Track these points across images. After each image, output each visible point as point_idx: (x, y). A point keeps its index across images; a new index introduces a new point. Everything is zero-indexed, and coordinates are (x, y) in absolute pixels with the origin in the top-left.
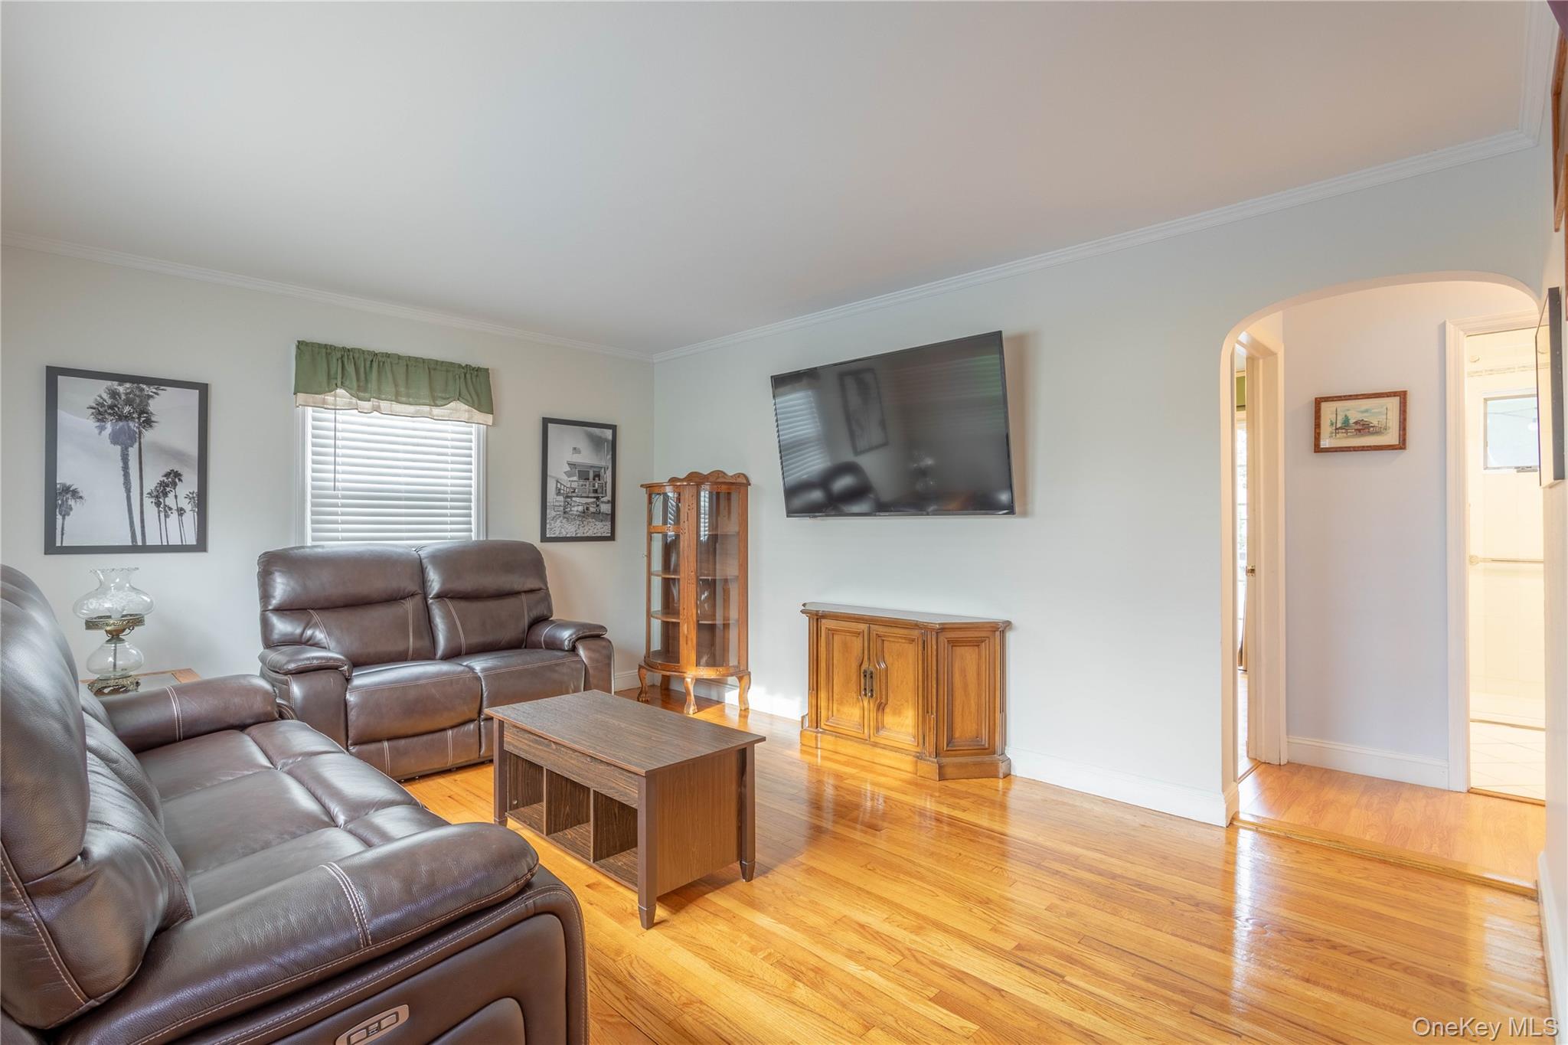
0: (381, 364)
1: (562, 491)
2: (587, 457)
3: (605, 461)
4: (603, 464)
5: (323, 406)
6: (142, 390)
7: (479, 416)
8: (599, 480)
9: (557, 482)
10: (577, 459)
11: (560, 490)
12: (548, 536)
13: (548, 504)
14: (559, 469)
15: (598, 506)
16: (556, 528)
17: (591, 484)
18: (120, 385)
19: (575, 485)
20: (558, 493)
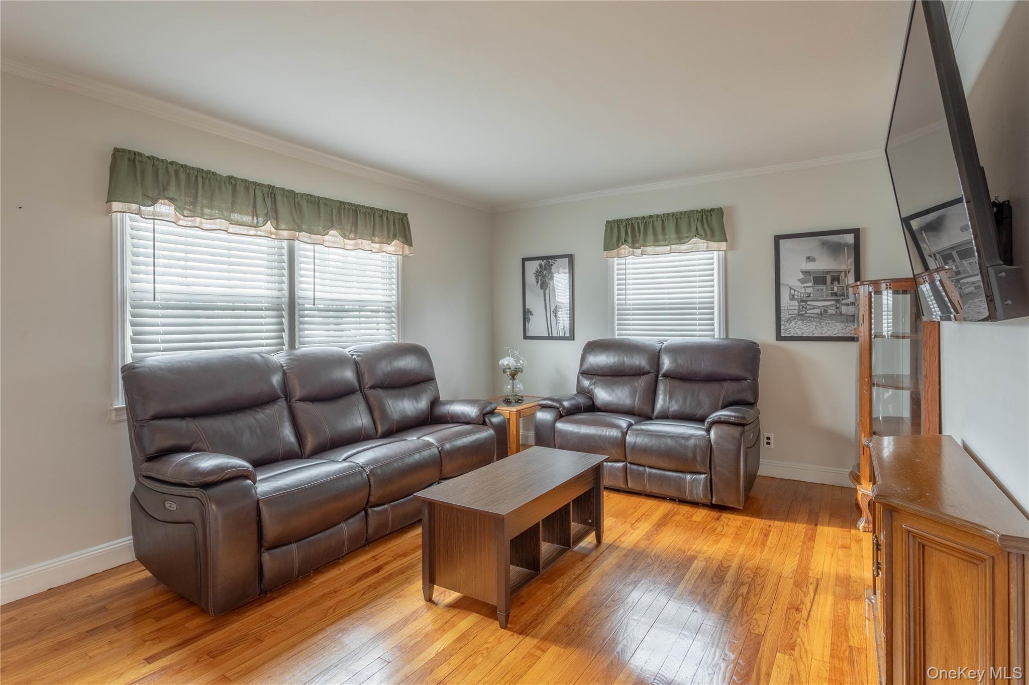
0: (648, 223)
1: (796, 297)
2: (824, 263)
3: (846, 263)
4: (843, 267)
5: (619, 256)
6: (549, 262)
7: (714, 245)
8: (839, 283)
9: (791, 289)
10: (811, 266)
11: (793, 295)
12: (783, 335)
13: (782, 308)
14: (792, 278)
15: (837, 308)
16: (792, 328)
17: (829, 288)
18: (542, 262)
19: (809, 290)
20: (792, 298)
